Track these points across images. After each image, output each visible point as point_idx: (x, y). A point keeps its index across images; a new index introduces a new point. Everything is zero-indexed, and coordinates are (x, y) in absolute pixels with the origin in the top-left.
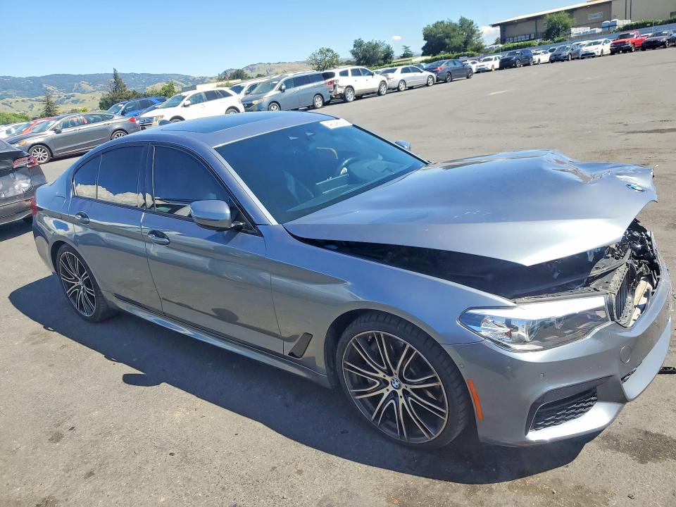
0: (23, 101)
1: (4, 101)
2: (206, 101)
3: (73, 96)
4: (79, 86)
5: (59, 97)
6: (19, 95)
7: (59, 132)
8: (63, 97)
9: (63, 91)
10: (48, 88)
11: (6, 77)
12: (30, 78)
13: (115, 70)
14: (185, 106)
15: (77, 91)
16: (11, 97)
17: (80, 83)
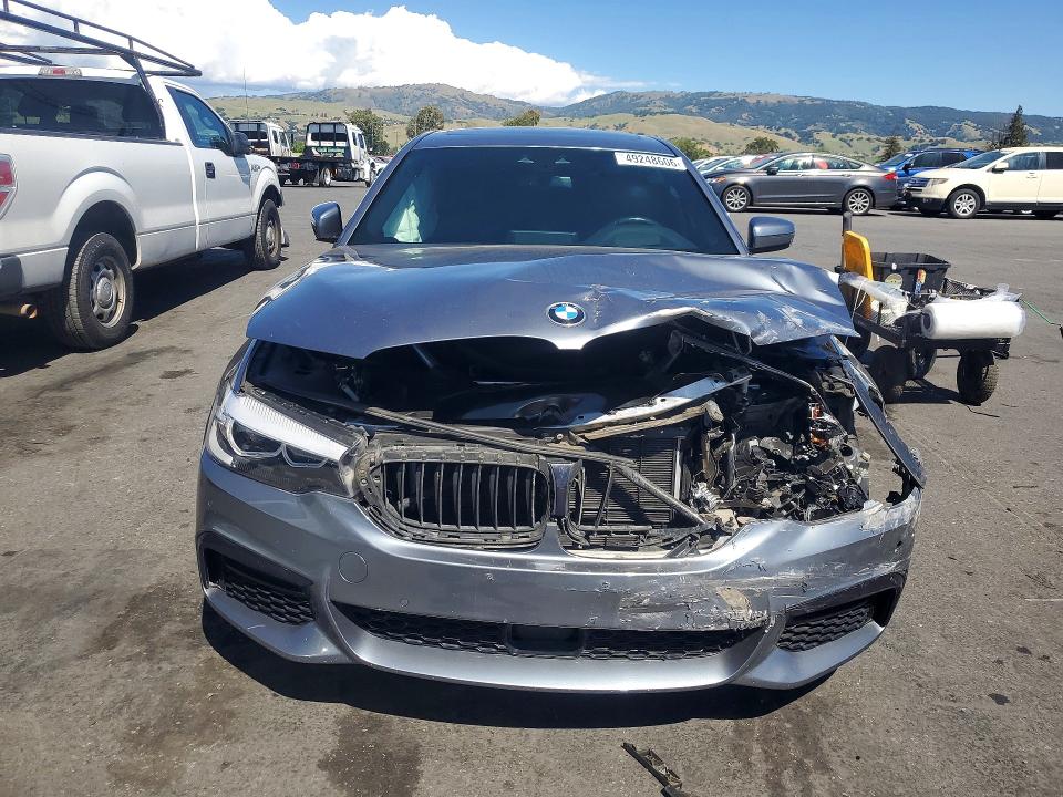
0: (869, 139)
1: (844, 136)
2: (1042, 168)
3: (943, 142)
4: (960, 128)
5: (921, 141)
6: (867, 130)
7: (770, 172)
8: (927, 141)
9: (931, 134)
10: (911, 125)
11: (859, 103)
12: (892, 109)
13: (1020, 108)
14: (994, 170)
15: (953, 135)
16: (855, 131)
17: (963, 124)
